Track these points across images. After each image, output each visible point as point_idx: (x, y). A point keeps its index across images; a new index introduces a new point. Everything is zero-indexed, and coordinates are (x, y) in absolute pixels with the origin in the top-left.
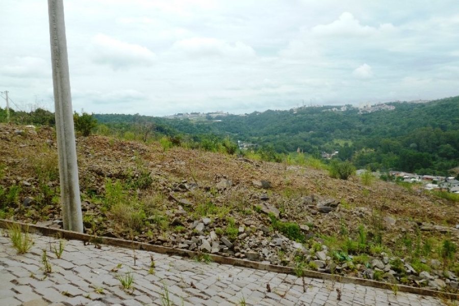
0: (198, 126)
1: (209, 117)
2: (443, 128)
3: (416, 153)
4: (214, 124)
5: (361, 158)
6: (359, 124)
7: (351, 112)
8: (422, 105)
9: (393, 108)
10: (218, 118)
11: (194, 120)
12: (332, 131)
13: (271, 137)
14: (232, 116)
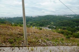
0: (3, 20)
1: (5, 18)
2: (45, 20)
3: (42, 24)
4: (6, 19)
5: (34, 25)
6: (33, 19)
7: (32, 17)
8: (42, 16)
9: (38, 17)
10: (7, 18)
11: (2, 19)
12: (29, 20)
13: (18, 21)
14: (10, 18)
